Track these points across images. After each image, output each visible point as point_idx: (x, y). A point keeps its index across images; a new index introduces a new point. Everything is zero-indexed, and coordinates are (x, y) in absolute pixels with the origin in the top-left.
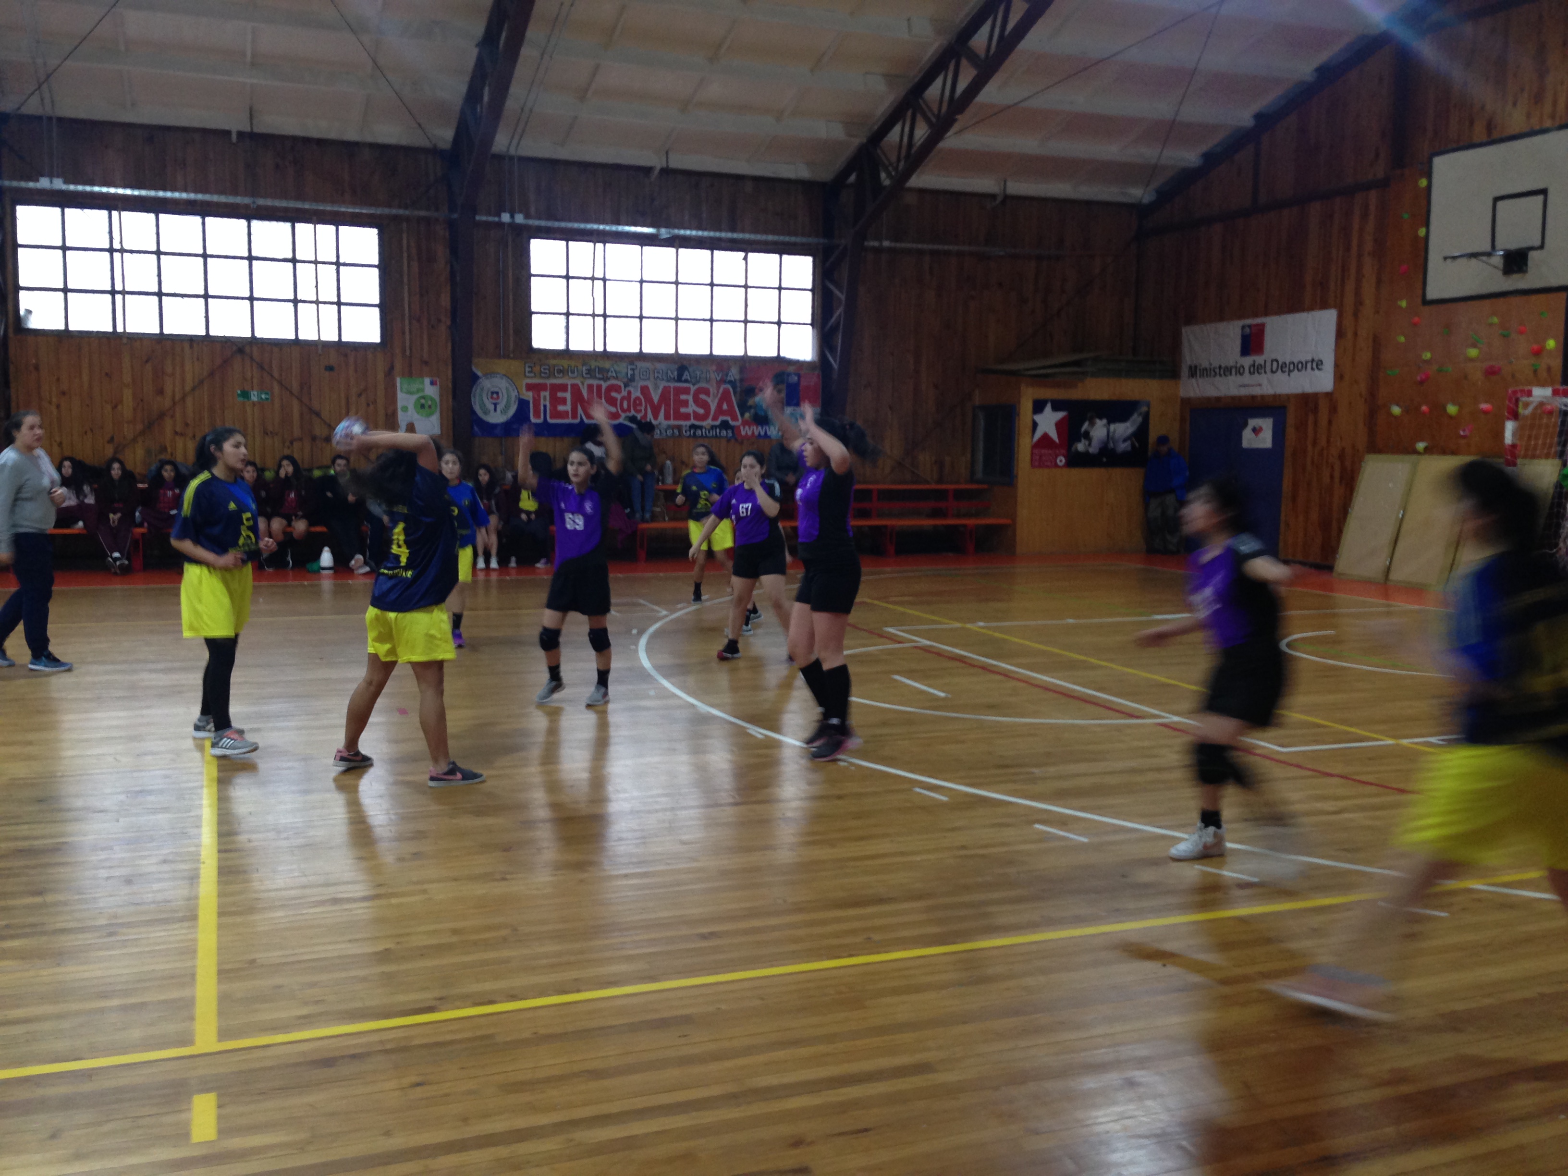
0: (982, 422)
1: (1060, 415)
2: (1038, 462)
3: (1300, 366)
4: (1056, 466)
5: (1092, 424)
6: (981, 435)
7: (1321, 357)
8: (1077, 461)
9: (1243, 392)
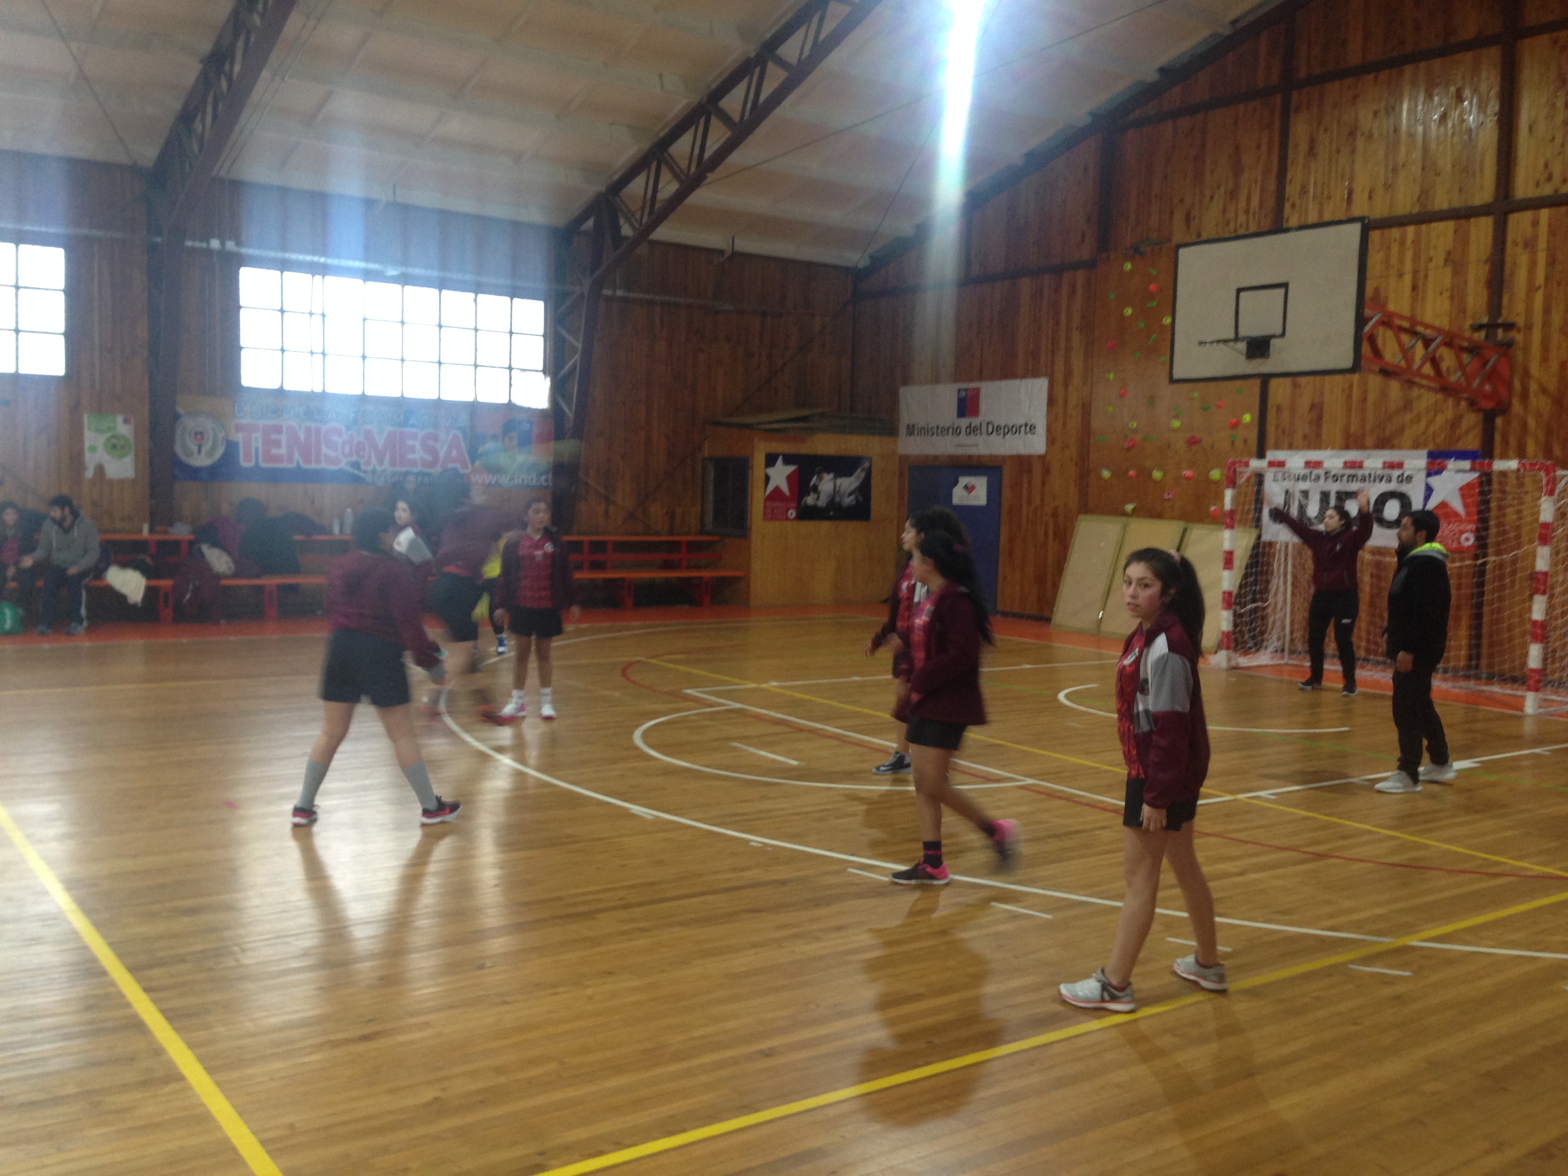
0: (712, 474)
1: (791, 469)
2: (771, 515)
3: (1014, 430)
4: (787, 519)
5: (820, 479)
6: (711, 487)
7: (1033, 421)
8: (808, 514)
9: (961, 451)
